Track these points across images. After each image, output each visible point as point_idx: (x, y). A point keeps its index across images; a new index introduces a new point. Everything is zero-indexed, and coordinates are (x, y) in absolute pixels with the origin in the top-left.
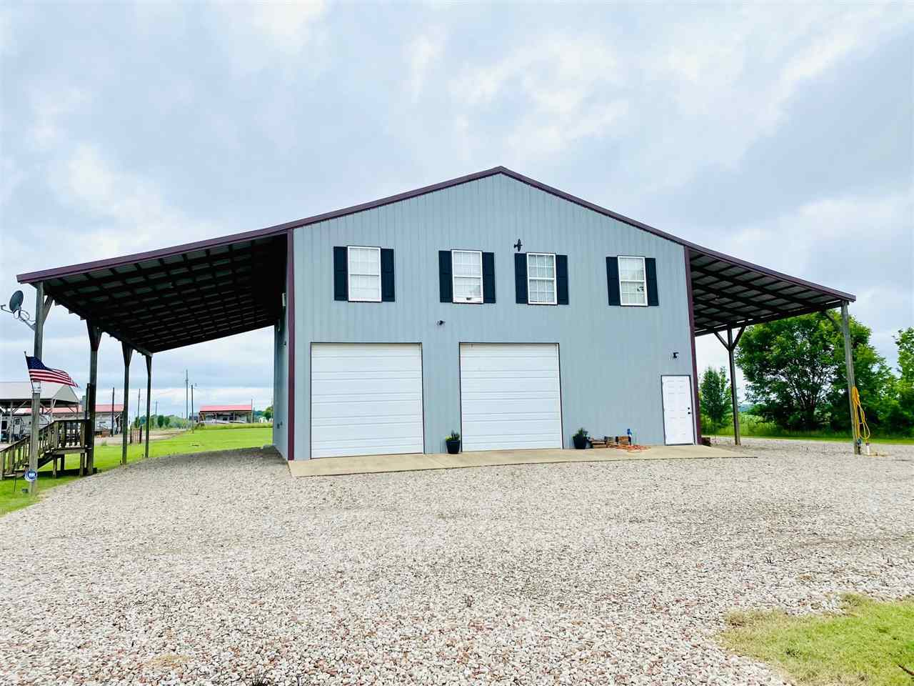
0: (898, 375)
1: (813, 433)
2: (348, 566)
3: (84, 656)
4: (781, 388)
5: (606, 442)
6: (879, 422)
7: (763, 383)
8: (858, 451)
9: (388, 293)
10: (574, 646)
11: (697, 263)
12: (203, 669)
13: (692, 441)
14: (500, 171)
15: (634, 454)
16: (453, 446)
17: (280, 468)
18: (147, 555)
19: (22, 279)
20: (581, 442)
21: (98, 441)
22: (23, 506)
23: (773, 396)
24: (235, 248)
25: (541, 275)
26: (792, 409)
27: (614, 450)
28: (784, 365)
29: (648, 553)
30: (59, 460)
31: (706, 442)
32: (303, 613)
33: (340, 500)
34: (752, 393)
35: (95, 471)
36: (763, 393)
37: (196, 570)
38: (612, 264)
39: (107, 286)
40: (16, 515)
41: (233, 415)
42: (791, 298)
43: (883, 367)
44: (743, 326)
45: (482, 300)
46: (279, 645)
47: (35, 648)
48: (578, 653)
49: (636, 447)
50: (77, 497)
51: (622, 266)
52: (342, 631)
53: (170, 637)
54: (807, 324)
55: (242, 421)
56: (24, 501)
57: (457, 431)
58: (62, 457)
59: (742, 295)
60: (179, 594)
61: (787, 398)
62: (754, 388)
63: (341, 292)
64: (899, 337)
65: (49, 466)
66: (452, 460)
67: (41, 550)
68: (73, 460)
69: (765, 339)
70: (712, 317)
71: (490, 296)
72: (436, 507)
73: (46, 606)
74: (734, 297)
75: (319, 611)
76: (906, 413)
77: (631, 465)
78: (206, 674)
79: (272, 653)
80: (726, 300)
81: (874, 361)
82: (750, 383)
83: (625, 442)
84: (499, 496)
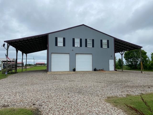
0: (151, 60)
1: (136, 69)
2: (52, 88)
3: (9, 100)
4: (131, 62)
5: (99, 70)
6: (147, 68)
7: (128, 61)
8: (142, 72)
9: (64, 45)
10: (82, 100)
11: (116, 41)
12: (26, 102)
13: (114, 70)
14: (83, 25)
15: (104, 72)
16: (74, 70)
17: (46, 73)
18: (22, 86)
19: (5, 42)
20: (95, 70)
21: (17, 68)
22: (5, 78)
23: (130, 63)
24: (39, 37)
25: (89, 42)
26: (133, 65)
27: (101, 71)
28: (132, 58)
29: (100, 87)
30: (11, 71)
31: (116, 71)
32: (43, 95)
33: (54, 78)
34: (126, 63)
35: (17, 73)
36: (128, 63)
37: (29, 88)
38: (101, 41)
39: (19, 43)
40: (3, 79)
41: (41, 64)
42: (132, 47)
43: (148, 59)
44: (124, 51)
45: (79, 46)
46: (38, 99)
47: (2, 98)
48: (82, 101)
49: (104, 71)
50: (13, 77)
51: (103, 41)
52: (48, 97)
53: (22, 97)
54: (136, 51)
55: (43, 65)
56: (5, 77)
57: (75, 68)
58: (12, 70)
59: (124, 46)
60: (25, 91)
61: (132, 63)
62: (127, 62)
63: (56, 45)
64: (151, 54)
65: (10, 72)
66: (74, 72)
67: (6, 85)
68: (14, 71)
69: (129, 54)
70: (119, 50)
71: (81, 46)
72: (69, 80)
73: (5, 93)
74: (122, 47)
75: (46, 94)
76: (152, 66)
77: (103, 74)
78: (27, 103)
79: (37, 100)
80: (121, 47)
81: (147, 58)
82: (126, 61)
83: (102, 70)
84: (80, 78)
